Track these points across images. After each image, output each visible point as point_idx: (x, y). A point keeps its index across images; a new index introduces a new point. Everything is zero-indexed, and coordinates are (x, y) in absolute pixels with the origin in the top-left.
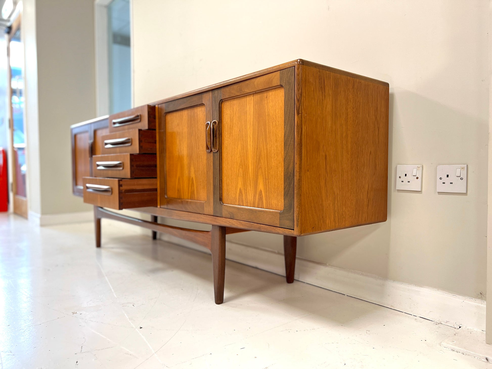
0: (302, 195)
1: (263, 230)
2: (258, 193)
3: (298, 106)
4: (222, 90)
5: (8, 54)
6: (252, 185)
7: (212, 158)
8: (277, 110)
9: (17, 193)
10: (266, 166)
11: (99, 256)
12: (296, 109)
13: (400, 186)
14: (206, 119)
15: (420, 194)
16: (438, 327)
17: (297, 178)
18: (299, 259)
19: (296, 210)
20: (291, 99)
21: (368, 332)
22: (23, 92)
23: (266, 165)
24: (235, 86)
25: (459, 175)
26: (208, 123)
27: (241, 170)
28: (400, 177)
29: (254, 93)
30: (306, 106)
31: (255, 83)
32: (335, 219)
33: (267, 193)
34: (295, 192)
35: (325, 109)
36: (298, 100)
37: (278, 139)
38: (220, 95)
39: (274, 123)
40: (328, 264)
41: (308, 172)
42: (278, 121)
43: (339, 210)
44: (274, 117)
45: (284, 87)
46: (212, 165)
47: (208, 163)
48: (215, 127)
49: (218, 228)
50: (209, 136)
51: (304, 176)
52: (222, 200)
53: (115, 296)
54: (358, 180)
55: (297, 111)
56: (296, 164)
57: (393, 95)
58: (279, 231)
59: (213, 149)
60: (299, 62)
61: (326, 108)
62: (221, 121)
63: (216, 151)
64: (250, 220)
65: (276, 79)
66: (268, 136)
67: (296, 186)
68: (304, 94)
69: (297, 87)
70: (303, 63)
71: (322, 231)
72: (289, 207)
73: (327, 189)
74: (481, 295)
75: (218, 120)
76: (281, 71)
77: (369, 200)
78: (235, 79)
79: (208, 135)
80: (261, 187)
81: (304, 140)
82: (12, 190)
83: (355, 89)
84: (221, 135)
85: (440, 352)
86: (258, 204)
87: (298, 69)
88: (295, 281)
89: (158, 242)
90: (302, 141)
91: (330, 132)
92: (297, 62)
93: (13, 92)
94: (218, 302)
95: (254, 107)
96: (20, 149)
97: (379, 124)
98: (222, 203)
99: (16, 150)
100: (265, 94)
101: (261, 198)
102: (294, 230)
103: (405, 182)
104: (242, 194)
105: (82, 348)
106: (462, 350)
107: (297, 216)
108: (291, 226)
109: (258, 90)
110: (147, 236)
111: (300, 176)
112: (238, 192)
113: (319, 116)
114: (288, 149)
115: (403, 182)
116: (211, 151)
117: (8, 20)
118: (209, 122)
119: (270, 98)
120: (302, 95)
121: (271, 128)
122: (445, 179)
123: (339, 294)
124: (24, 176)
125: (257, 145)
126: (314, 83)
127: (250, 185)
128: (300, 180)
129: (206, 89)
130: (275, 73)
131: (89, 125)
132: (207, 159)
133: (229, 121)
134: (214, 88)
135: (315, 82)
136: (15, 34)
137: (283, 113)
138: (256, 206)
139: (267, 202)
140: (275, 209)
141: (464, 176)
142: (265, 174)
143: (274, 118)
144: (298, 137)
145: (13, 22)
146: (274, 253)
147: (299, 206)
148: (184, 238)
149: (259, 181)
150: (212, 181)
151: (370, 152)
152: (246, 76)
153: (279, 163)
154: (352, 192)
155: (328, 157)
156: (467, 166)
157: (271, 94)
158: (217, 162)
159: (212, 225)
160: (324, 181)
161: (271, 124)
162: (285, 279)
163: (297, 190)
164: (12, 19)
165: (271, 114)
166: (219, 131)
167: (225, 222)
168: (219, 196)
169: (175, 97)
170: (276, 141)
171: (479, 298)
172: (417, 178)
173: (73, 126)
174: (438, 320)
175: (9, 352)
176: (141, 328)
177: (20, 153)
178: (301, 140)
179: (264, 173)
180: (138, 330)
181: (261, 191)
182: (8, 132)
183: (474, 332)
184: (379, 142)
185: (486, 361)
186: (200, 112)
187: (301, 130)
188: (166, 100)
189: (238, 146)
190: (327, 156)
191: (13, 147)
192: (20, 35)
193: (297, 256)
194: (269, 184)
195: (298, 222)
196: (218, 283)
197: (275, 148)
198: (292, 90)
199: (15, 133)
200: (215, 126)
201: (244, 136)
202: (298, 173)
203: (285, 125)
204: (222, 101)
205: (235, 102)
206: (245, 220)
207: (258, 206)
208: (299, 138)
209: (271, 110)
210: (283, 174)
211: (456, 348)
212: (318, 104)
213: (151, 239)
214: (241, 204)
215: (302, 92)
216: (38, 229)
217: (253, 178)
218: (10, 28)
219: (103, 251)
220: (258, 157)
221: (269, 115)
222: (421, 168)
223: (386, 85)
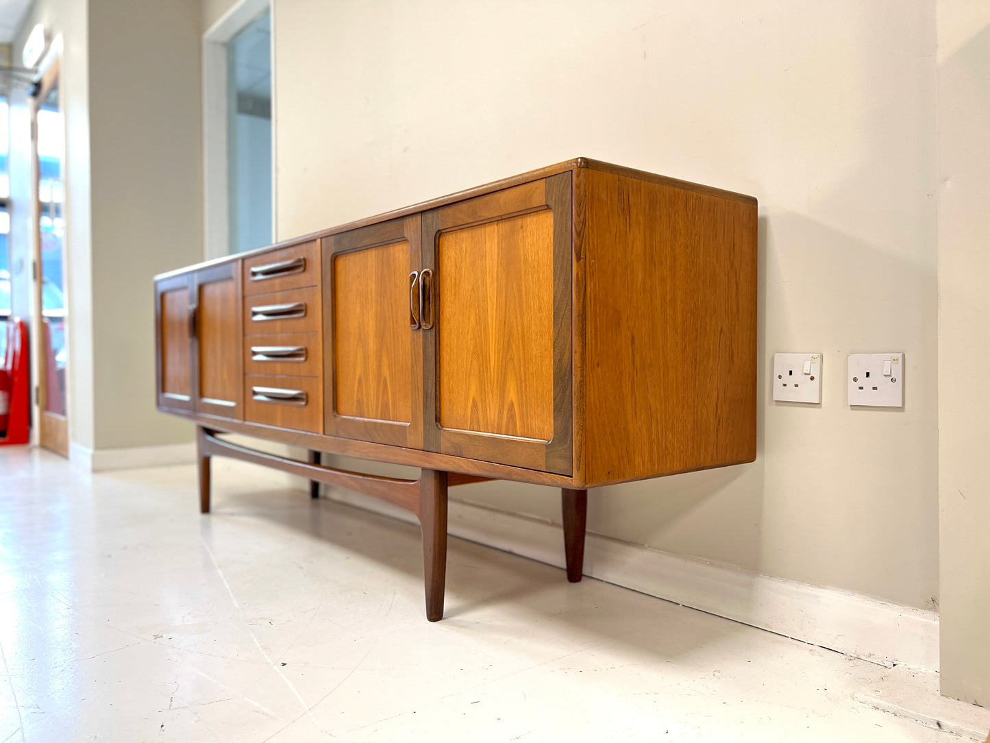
0: (587, 411)
1: (516, 476)
2: (506, 407)
3: (579, 244)
4: (441, 211)
5: (34, 136)
6: (495, 393)
7: (421, 340)
8: (541, 252)
9: (46, 407)
10: (521, 356)
11: (206, 527)
12: (575, 250)
13: (780, 394)
14: (411, 266)
15: (819, 410)
16: (853, 665)
17: (576, 379)
18: (593, 535)
19: (576, 438)
20: (566, 230)
21: (717, 674)
22: (63, 209)
24: (464, 206)
25: (889, 373)
26: (415, 275)
27: (475, 363)
28: (780, 377)
29: (500, 218)
30: (593, 244)
31: (501, 201)
32: (651, 457)
33: (522, 406)
34: (574, 405)
35: (630, 249)
36: (579, 234)
37: (543, 306)
38: (436, 222)
39: (535, 276)
40: (646, 545)
41: (599, 369)
42: (543, 273)
43: (660, 439)
44: (536, 264)
45: (553, 209)
46: (422, 353)
47: (414, 349)
48: (427, 283)
49: (433, 474)
50: (416, 298)
51: (591, 375)
52: (440, 421)
53: (236, 605)
54: (697, 382)
55: (576, 254)
56: (576, 352)
57: (765, 220)
58: (546, 480)
59: (423, 324)
60: (581, 163)
61: (633, 248)
62: (438, 270)
63: (430, 327)
64: (491, 459)
65: (538, 194)
66: (524, 300)
67: (575, 394)
68: (589, 223)
69: (576, 209)
70: (587, 165)
71: (628, 479)
72: (562, 434)
73: (635, 399)
74: (932, 603)
75: (433, 269)
76: (548, 179)
77: (719, 420)
78: (464, 193)
79: (413, 297)
80: (512, 395)
81: (591, 306)
83: (690, 210)
84: (438, 298)
85: (851, 710)
86: (507, 428)
87: (578, 176)
88: (583, 578)
89: (321, 502)
90: (585, 309)
91: (640, 293)
92: (577, 162)
93: (43, 209)
94: (433, 617)
95: (498, 244)
96: (53, 319)
97: (738, 275)
98: (439, 426)
99: (46, 321)
100: (519, 222)
101: (512, 417)
102: (571, 477)
103: (790, 385)
104: (478, 410)
105: (171, 701)
106: (893, 707)
107: (578, 449)
108: (567, 470)
109: (507, 212)
110: (301, 491)
111: (582, 376)
112: (470, 405)
113: (619, 261)
114: (561, 325)
115: (785, 385)
116: (420, 327)
117: (35, 71)
118: (416, 273)
119: (529, 229)
120: (585, 224)
121: (531, 285)
122: (863, 380)
123: (667, 602)
124: (61, 373)
125: (505, 317)
126: (609, 202)
127: (492, 391)
128: (583, 383)
129: (411, 210)
130: (536, 182)
131: (190, 276)
132: (413, 341)
133: (453, 270)
134: (425, 209)
135: (611, 198)
136: (47, 96)
138: (504, 430)
139: (523, 424)
140: (537, 437)
141: (897, 374)
142: (520, 371)
143: (536, 267)
144: (579, 302)
145: (44, 73)
146: (546, 523)
147: (581, 432)
148: (370, 492)
149: (508, 385)
150: (420, 385)
151: (720, 329)
152: (485, 187)
153: (546, 351)
154: (686, 407)
155: (637, 341)
156: (904, 356)
157: (531, 221)
158: (431, 349)
159: (421, 469)
160: (630, 384)
161: (530, 277)
162: (565, 574)
163: (577, 401)
164: (43, 68)
165: (530, 258)
166: (435, 289)
167: (446, 463)
168: (434, 412)
169: (353, 223)
170: (540, 308)
171: (930, 609)
172: (812, 378)
173: (159, 277)
174: (853, 651)
175: (34, 708)
176: (284, 664)
177: (53, 327)
178: (584, 307)
179: (517, 369)
180: (278, 668)
181: (512, 404)
182: (32, 287)
183: (920, 674)
184: (738, 309)
185: (937, 727)
186: (401, 255)
187: (583, 288)
188: (336, 229)
189: (469, 319)
190: (636, 338)
191: (41, 317)
192: (56, 100)
193: (588, 530)
194: (528, 389)
195: (580, 461)
196: (433, 581)
197: (538, 323)
198: (567, 214)
199: (45, 288)
200: (427, 279)
201: (481, 300)
202: (579, 370)
203: (554, 280)
204: (439, 234)
205: (465, 235)
206: (483, 458)
207: (506, 432)
208: (581, 304)
209: (530, 250)
210: (551, 371)
211: (883, 703)
212: (617, 240)
213: (308, 496)
214: (476, 428)
215: (585, 218)
216: (87, 478)
217: (497, 379)
218: (38, 86)
219: (213, 519)
220: (506, 339)
222: (819, 358)
223: (752, 202)
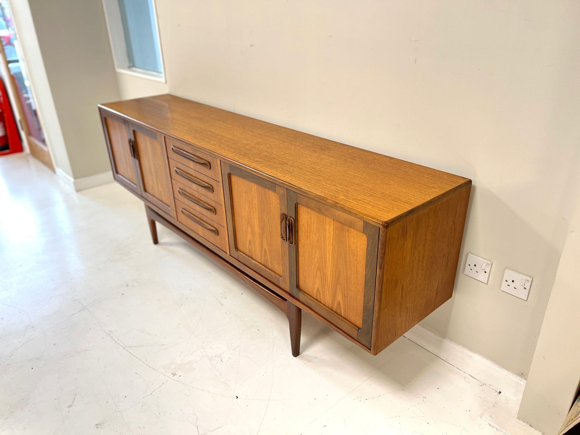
2: (336, 302)
3: (381, 262)
7: (288, 247)
8: (359, 249)
9: (29, 134)
12: (379, 264)
13: (468, 272)
15: (486, 286)
17: (376, 316)
19: (373, 338)
20: (374, 252)
21: (424, 399)
23: (345, 285)
24: (313, 201)
25: (524, 285)
27: (319, 273)
28: (469, 265)
29: (335, 220)
30: (388, 260)
33: (345, 307)
35: (405, 250)
36: (381, 258)
38: (297, 198)
44: (355, 252)
45: (367, 235)
46: (288, 253)
47: (284, 248)
49: (295, 306)
50: (285, 228)
51: (382, 313)
52: (299, 287)
55: (379, 266)
56: (376, 305)
59: (288, 241)
62: (297, 220)
63: (292, 245)
65: (359, 225)
66: (348, 264)
68: (387, 256)
69: (381, 247)
72: (367, 332)
73: (401, 310)
74: (522, 375)
75: (294, 219)
76: (365, 222)
77: (437, 294)
79: (283, 227)
80: (340, 299)
82: (23, 129)
84: (297, 232)
85: (480, 426)
86: (337, 310)
91: (408, 265)
95: (334, 230)
98: (299, 290)
100: (346, 228)
101: (339, 307)
102: (370, 350)
103: (474, 271)
104: (320, 293)
106: (497, 426)
108: (368, 346)
111: (379, 316)
112: (316, 289)
114: (369, 289)
115: (471, 269)
119: (352, 235)
120: (385, 255)
121: (352, 259)
122: (510, 283)
125: (337, 264)
126: (397, 236)
127: (329, 291)
128: (379, 318)
130: (358, 219)
132: (283, 244)
133: (306, 226)
137: (364, 254)
138: (334, 309)
140: (353, 323)
141: (528, 286)
142: (344, 292)
147: (376, 336)
149: (338, 293)
151: (443, 255)
153: (358, 292)
154: (423, 298)
156: (532, 280)
158: (294, 254)
160: (399, 306)
161: (352, 255)
165: (352, 247)
166: (295, 228)
167: (303, 308)
168: (295, 282)
170: (357, 273)
171: (520, 376)
172: (485, 272)
174: (483, 381)
179: (343, 290)
181: (339, 302)
183: (510, 400)
186: (273, 198)
189: (315, 252)
190: (404, 285)
194: (348, 301)
195: (375, 347)
197: (355, 278)
198: (375, 244)
200: (291, 222)
201: (322, 248)
202: (377, 313)
204: (298, 204)
208: (380, 287)
209: (352, 244)
210: (362, 302)
211: (493, 424)
214: (319, 299)
215: (385, 251)
217: (332, 287)
220: (337, 274)
221: (350, 247)
222: (490, 265)
223: (470, 181)
